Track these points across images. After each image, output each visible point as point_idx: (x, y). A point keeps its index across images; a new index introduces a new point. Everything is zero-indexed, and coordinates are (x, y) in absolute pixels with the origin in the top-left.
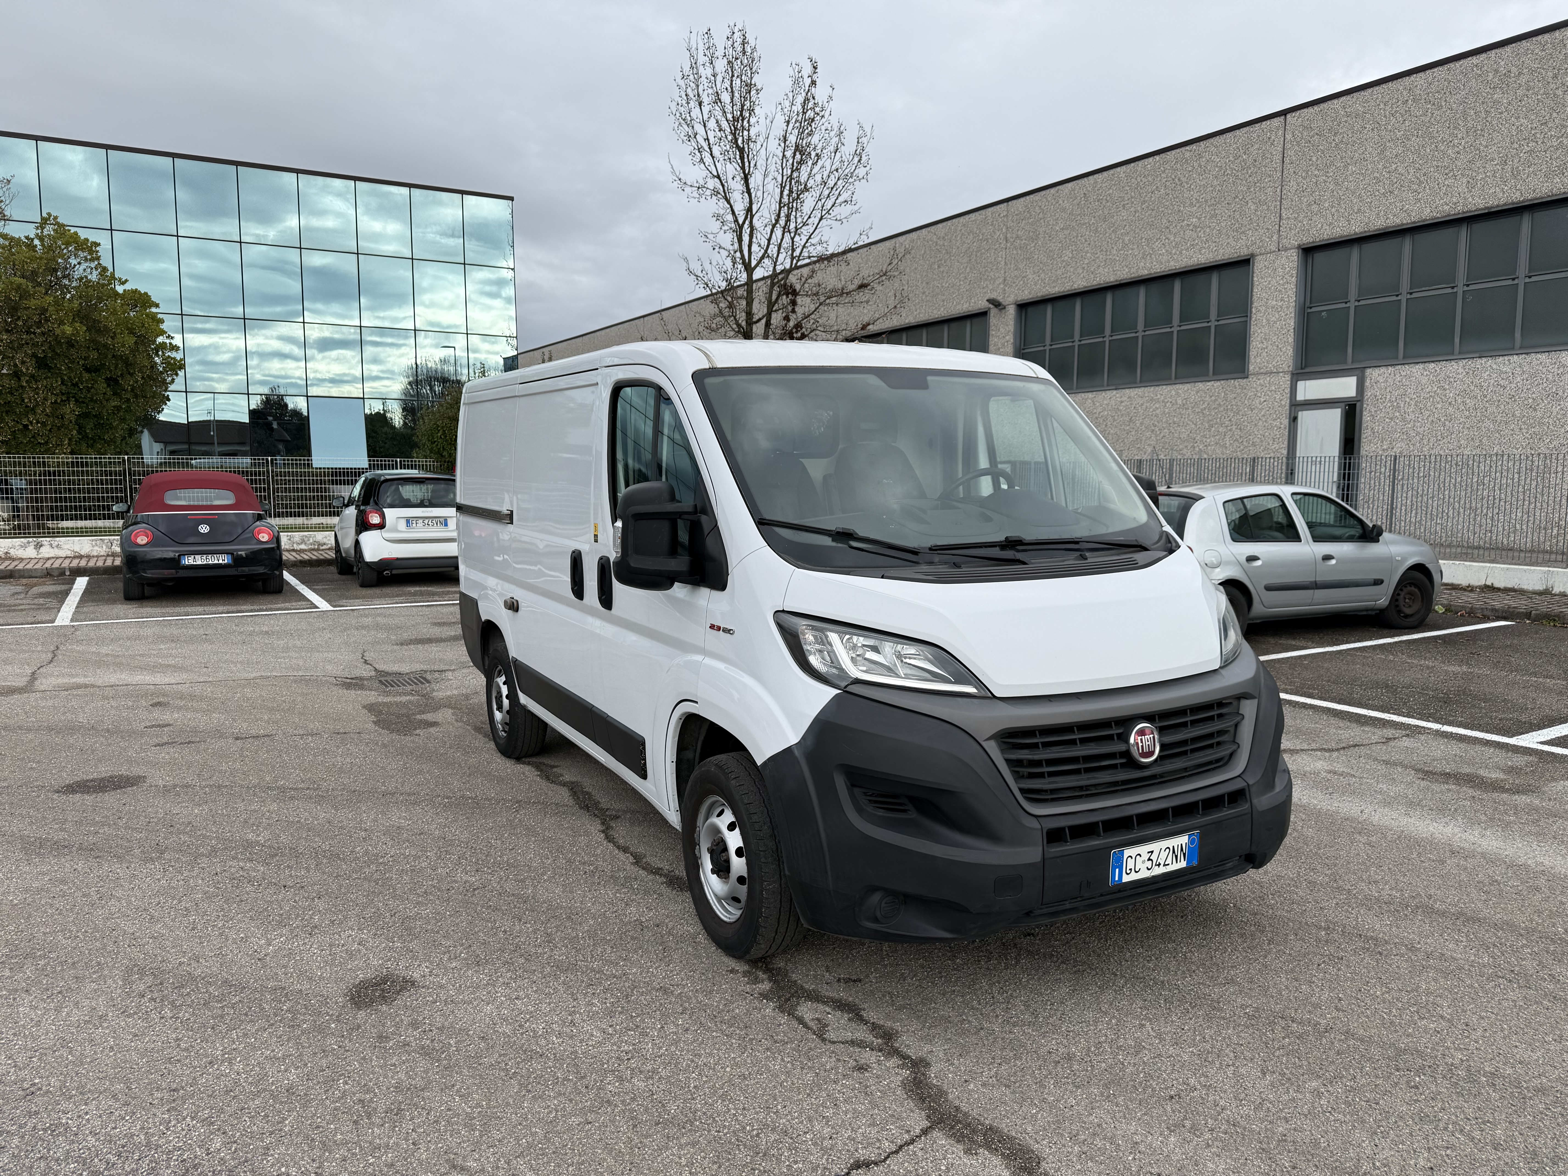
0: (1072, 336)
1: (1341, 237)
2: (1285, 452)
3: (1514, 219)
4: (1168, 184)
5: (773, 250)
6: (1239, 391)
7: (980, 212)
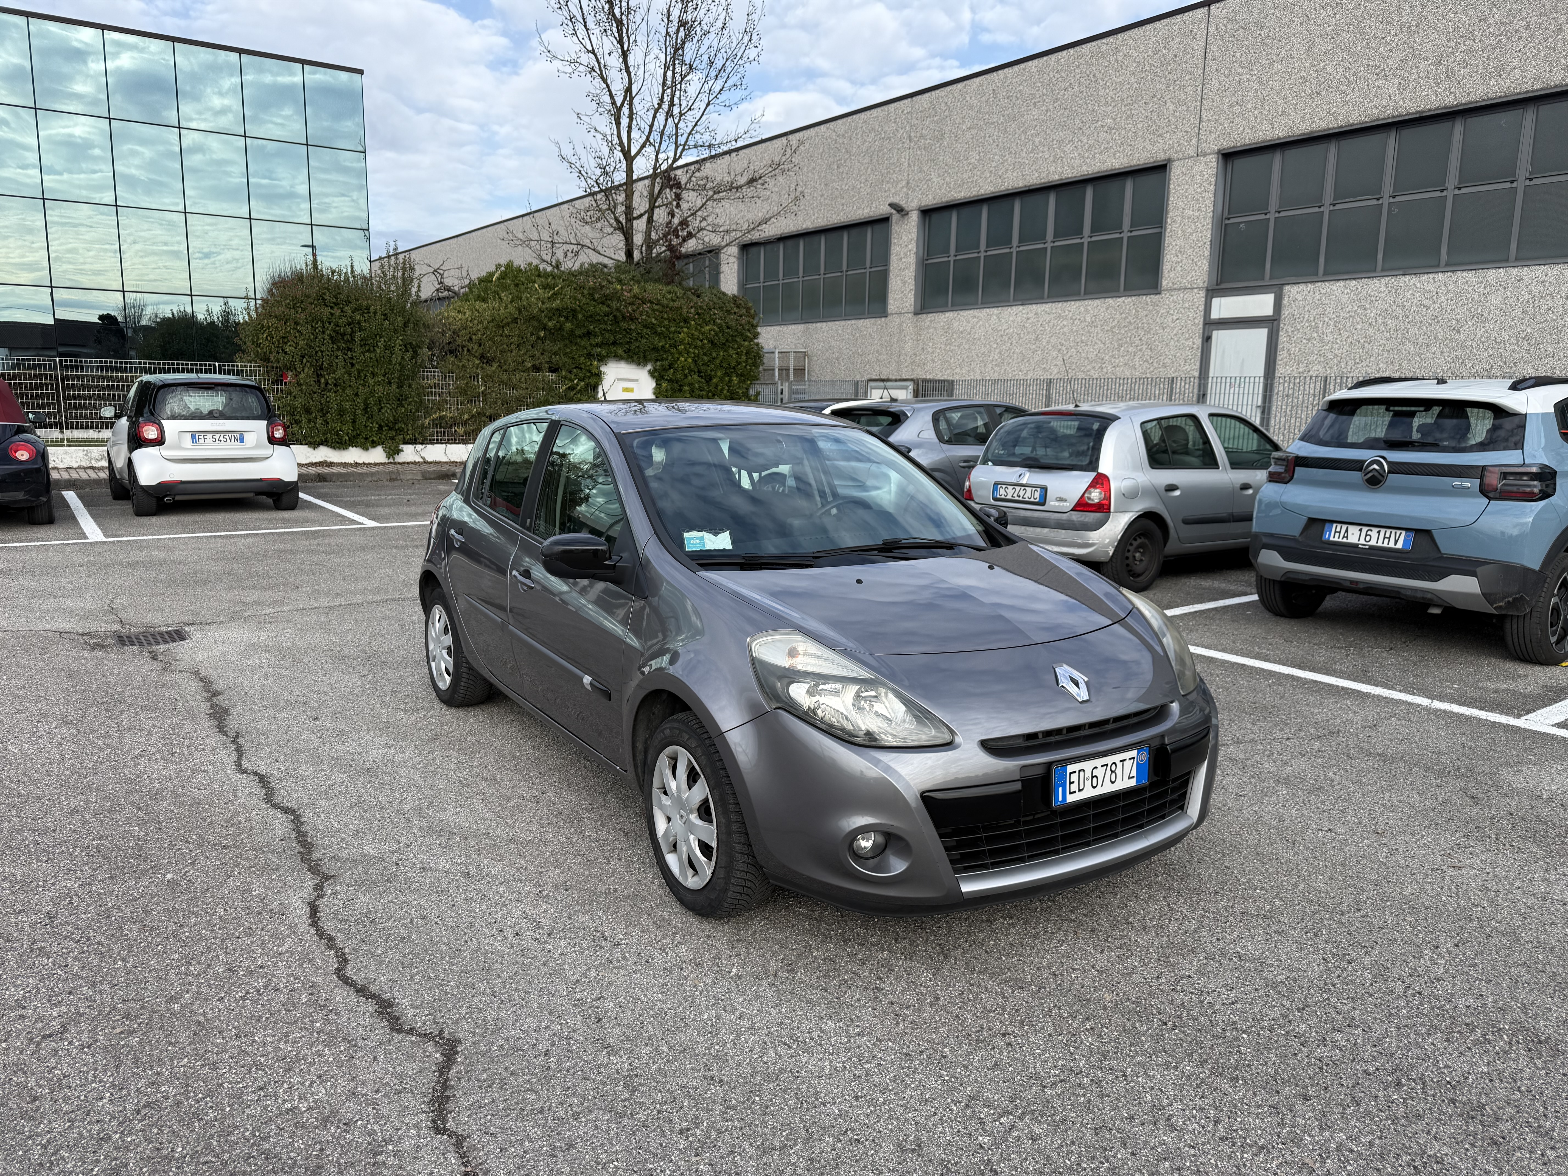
0: (978, 247)
1: (1264, 142)
2: (1197, 374)
3: (1445, 126)
4: (1082, 80)
5: (655, 137)
6: (1151, 308)
7: (882, 108)
